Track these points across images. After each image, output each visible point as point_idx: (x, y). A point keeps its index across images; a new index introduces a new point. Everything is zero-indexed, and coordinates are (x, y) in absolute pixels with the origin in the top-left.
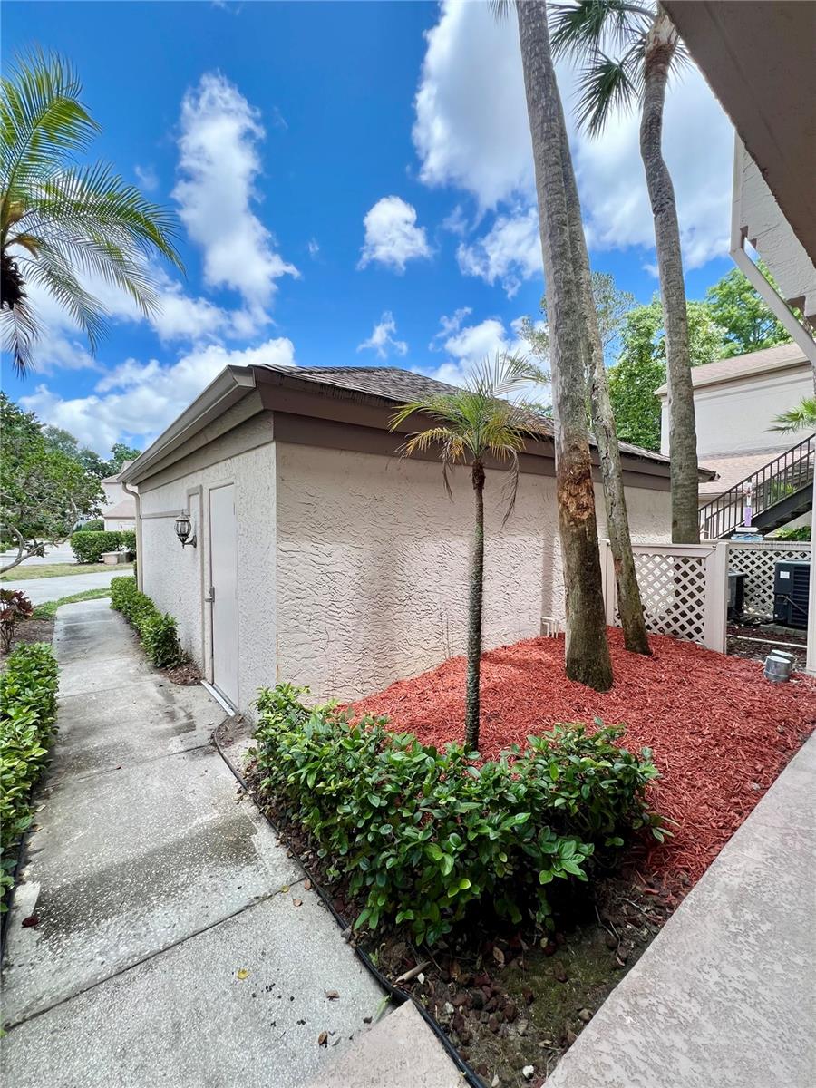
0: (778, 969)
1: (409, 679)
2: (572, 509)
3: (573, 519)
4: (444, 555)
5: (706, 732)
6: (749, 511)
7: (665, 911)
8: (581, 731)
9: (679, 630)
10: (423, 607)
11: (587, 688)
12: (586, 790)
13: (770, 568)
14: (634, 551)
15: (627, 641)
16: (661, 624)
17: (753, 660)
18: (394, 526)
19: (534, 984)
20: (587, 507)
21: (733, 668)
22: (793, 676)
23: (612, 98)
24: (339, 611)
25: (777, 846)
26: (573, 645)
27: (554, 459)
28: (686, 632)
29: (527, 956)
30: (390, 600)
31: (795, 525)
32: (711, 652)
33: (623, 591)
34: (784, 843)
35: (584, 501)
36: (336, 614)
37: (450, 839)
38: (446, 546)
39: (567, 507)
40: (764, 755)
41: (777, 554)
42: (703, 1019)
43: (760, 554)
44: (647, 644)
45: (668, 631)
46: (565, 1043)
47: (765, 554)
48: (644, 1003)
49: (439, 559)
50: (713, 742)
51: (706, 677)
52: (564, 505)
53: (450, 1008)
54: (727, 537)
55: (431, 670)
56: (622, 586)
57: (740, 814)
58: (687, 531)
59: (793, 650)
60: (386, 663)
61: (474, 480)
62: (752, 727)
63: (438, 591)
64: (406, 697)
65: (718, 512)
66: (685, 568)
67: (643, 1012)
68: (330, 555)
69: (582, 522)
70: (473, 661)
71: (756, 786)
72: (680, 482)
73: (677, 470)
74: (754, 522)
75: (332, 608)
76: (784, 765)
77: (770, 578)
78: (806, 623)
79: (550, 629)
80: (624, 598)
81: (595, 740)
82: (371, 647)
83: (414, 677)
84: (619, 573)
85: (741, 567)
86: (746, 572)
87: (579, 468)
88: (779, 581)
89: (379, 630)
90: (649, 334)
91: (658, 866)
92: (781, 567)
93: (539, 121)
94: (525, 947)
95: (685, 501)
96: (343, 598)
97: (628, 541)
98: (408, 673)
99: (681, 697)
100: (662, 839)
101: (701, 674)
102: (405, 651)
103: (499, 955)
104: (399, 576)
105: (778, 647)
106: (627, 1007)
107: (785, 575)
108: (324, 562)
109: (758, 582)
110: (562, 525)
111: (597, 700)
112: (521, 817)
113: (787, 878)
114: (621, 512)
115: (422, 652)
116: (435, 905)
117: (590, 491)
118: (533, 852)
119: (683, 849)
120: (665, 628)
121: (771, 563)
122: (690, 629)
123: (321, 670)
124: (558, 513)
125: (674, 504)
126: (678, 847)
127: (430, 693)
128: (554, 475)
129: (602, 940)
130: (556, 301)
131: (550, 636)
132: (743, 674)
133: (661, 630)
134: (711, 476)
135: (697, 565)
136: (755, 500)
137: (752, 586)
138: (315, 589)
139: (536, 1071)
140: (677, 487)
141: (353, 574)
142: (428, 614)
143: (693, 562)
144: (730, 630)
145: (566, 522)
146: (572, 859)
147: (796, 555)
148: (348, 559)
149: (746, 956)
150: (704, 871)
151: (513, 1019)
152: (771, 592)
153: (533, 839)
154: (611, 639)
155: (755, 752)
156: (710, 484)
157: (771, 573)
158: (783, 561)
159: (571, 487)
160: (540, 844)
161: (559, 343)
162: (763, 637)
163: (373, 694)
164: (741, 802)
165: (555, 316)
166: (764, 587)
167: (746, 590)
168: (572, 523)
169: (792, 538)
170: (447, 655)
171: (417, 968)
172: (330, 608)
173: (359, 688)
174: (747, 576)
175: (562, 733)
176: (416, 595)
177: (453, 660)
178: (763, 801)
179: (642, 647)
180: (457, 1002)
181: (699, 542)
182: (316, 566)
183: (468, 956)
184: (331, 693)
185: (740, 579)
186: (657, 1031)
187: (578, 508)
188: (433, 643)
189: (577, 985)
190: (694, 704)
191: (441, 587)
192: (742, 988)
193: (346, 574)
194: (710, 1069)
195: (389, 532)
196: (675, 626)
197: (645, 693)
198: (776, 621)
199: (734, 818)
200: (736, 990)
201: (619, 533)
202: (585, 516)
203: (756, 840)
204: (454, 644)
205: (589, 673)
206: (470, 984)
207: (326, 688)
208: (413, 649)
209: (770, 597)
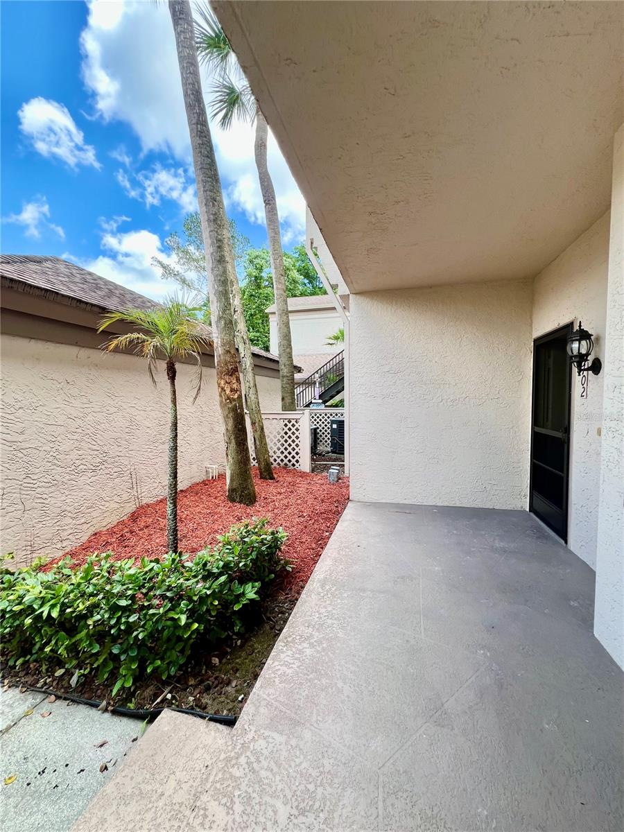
0: (339, 601)
1: (105, 529)
2: (228, 392)
3: (228, 398)
4: (131, 427)
5: (305, 514)
6: (318, 390)
7: (293, 602)
8: (247, 525)
9: (288, 463)
10: (115, 470)
11: (242, 505)
12: (254, 554)
13: (328, 423)
14: (263, 417)
15: (261, 473)
16: (278, 460)
17: (323, 474)
18: (86, 406)
19: (237, 663)
20: (237, 391)
21: (314, 479)
22: (340, 479)
23: (235, 111)
24: (34, 482)
25: (337, 556)
26: (232, 480)
27: (214, 356)
28: (292, 463)
29: (231, 653)
30: (85, 467)
31: (337, 399)
32: (304, 473)
33: (257, 442)
34: (339, 554)
35: (235, 386)
36: (32, 485)
37: (182, 605)
38: (133, 420)
39: (225, 391)
40: (330, 519)
41: (331, 415)
42: (313, 633)
43: (323, 415)
44: (272, 474)
45: (282, 464)
46: (256, 676)
47: (326, 415)
48: (289, 639)
49: (127, 430)
50: (309, 519)
51: (302, 487)
52: (223, 389)
53: (191, 699)
54: (308, 406)
55: (125, 518)
56: (257, 439)
57: (322, 548)
58: (290, 403)
59: (339, 465)
60: (83, 521)
61: (168, 373)
62: (325, 506)
63: (127, 455)
64: (108, 542)
65: (303, 390)
66: (290, 425)
67: (290, 642)
68: (22, 433)
69: (234, 400)
70: (172, 500)
71: (327, 534)
72: (285, 374)
73: (283, 367)
74: (320, 397)
75: (28, 480)
76: (338, 521)
77: (328, 428)
78: (344, 451)
79: (212, 473)
80: (258, 447)
81: (254, 528)
82: (68, 509)
83: (110, 526)
84: (255, 431)
85: (315, 423)
86: (318, 425)
87: (231, 365)
88: (333, 430)
89: (75, 494)
90: (261, 269)
91: (290, 584)
92: (333, 422)
93: (194, 121)
94: (229, 650)
95: (287, 385)
96: (37, 471)
97: (259, 411)
98: (105, 524)
99: (292, 500)
100: (290, 570)
101: (300, 485)
102: (101, 507)
103: (216, 661)
104: (93, 447)
105: (333, 465)
106: (283, 644)
107: (335, 426)
108: (17, 440)
109: (323, 431)
110: (221, 402)
111: (248, 511)
112: (223, 579)
113: (341, 567)
114: (255, 392)
115: (117, 506)
116: (174, 651)
117: (238, 380)
118: (229, 597)
119: (300, 572)
120: (280, 462)
121: (328, 420)
122: (293, 461)
123: (18, 538)
124: (218, 394)
125: (282, 387)
126: (297, 572)
127: (128, 535)
128: (215, 367)
129: (268, 628)
130: (212, 251)
131: (213, 478)
132: (319, 482)
133: (279, 464)
134: (299, 370)
135: (295, 423)
136: (320, 383)
137: (321, 433)
138: (7, 465)
139: (245, 696)
140: (283, 377)
141: (48, 449)
142: (120, 474)
143: (293, 422)
144: (312, 459)
145: (224, 400)
146: (250, 592)
147: (339, 415)
148: (43, 435)
149: (328, 602)
150: (309, 577)
151: (229, 683)
152: (329, 436)
153: (229, 590)
154: (253, 473)
155: (326, 519)
156: (299, 374)
157: (329, 426)
158: (334, 419)
159: (227, 378)
160: (232, 591)
161: (215, 280)
162: (327, 461)
163: (74, 548)
164: (322, 542)
165: (211, 261)
166: (326, 433)
167: (318, 436)
168: (228, 401)
169: (336, 406)
170: (137, 504)
171: (166, 692)
172: (25, 481)
173: (59, 546)
174: (318, 428)
175: (235, 531)
176: (109, 461)
177: (142, 507)
178: (331, 539)
179: (269, 476)
180: (195, 694)
181: (295, 410)
182: (8, 444)
183: (197, 670)
184: (29, 556)
185: (315, 430)
186: (297, 646)
187: (231, 391)
188: (125, 496)
189: (259, 652)
190: (299, 502)
191: (130, 452)
192: (326, 614)
193: (40, 449)
194: (318, 648)
195: (82, 410)
196: (286, 461)
197: (274, 501)
198: (333, 452)
199: (320, 551)
200: (325, 616)
201: (254, 406)
202: (236, 396)
203: (329, 556)
204: (143, 494)
205: (243, 496)
206: (201, 682)
207: (24, 553)
208: (107, 504)
209: (329, 439)
